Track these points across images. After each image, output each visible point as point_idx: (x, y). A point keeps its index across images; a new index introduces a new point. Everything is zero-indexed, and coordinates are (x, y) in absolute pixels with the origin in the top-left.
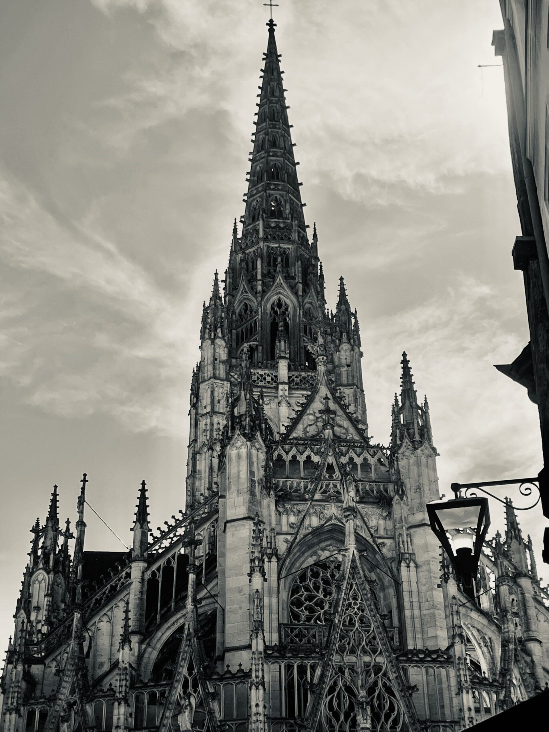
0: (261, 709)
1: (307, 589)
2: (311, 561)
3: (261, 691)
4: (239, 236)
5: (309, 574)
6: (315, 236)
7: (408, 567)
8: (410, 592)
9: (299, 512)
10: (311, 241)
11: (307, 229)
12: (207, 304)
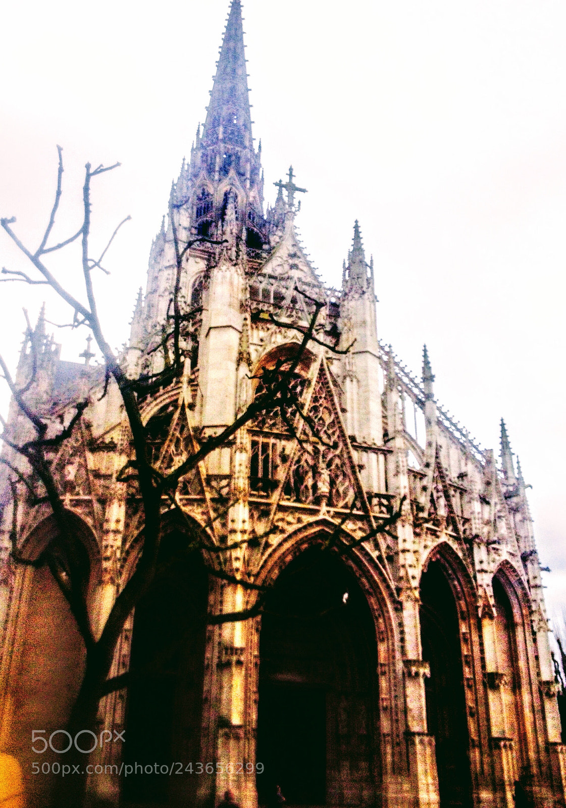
0: (244, 469)
4: (201, 136)
6: (260, 147)
7: (352, 381)
8: (352, 400)
9: (268, 329)
10: (256, 151)
11: (254, 141)
12: (175, 182)
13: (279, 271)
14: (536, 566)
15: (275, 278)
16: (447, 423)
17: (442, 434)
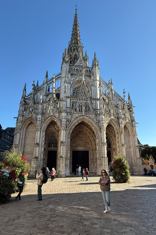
0: (65, 105)
1: (76, 91)
2: (77, 86)
3: (65, 102)
5: (76, 88)
7: (93, 87)
9: (75, 77)
13: (78, 65)
14: (135, 122)
15: (76, 66)
16: (116, 95)
17: (115, 97)
